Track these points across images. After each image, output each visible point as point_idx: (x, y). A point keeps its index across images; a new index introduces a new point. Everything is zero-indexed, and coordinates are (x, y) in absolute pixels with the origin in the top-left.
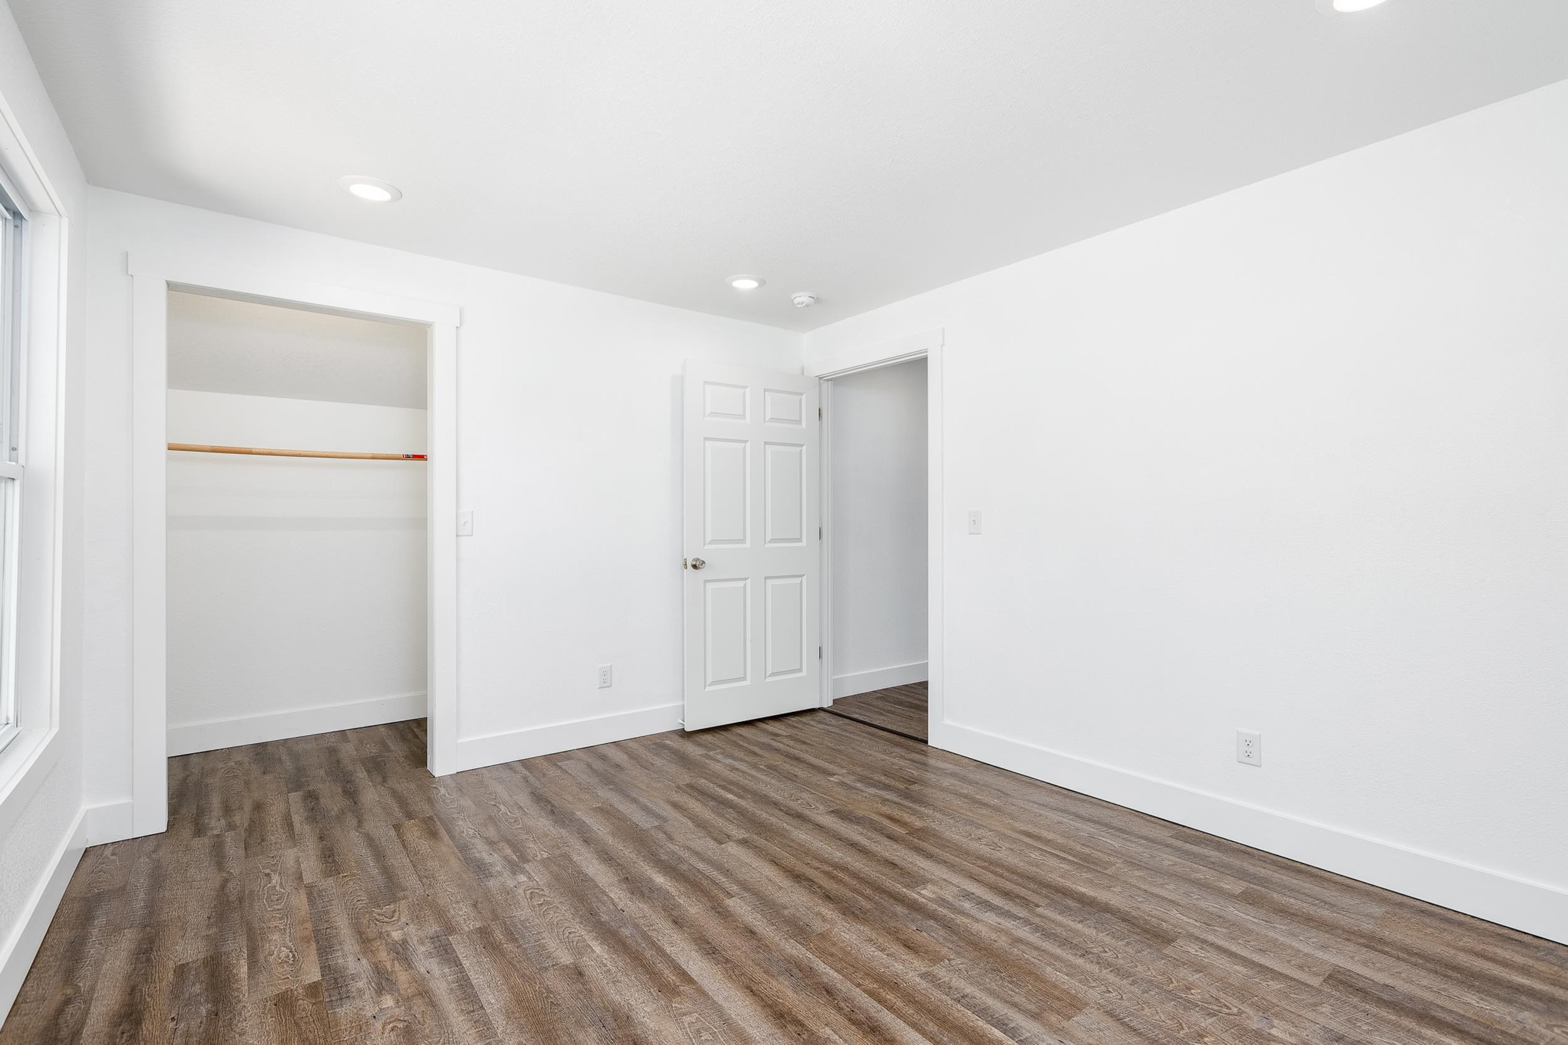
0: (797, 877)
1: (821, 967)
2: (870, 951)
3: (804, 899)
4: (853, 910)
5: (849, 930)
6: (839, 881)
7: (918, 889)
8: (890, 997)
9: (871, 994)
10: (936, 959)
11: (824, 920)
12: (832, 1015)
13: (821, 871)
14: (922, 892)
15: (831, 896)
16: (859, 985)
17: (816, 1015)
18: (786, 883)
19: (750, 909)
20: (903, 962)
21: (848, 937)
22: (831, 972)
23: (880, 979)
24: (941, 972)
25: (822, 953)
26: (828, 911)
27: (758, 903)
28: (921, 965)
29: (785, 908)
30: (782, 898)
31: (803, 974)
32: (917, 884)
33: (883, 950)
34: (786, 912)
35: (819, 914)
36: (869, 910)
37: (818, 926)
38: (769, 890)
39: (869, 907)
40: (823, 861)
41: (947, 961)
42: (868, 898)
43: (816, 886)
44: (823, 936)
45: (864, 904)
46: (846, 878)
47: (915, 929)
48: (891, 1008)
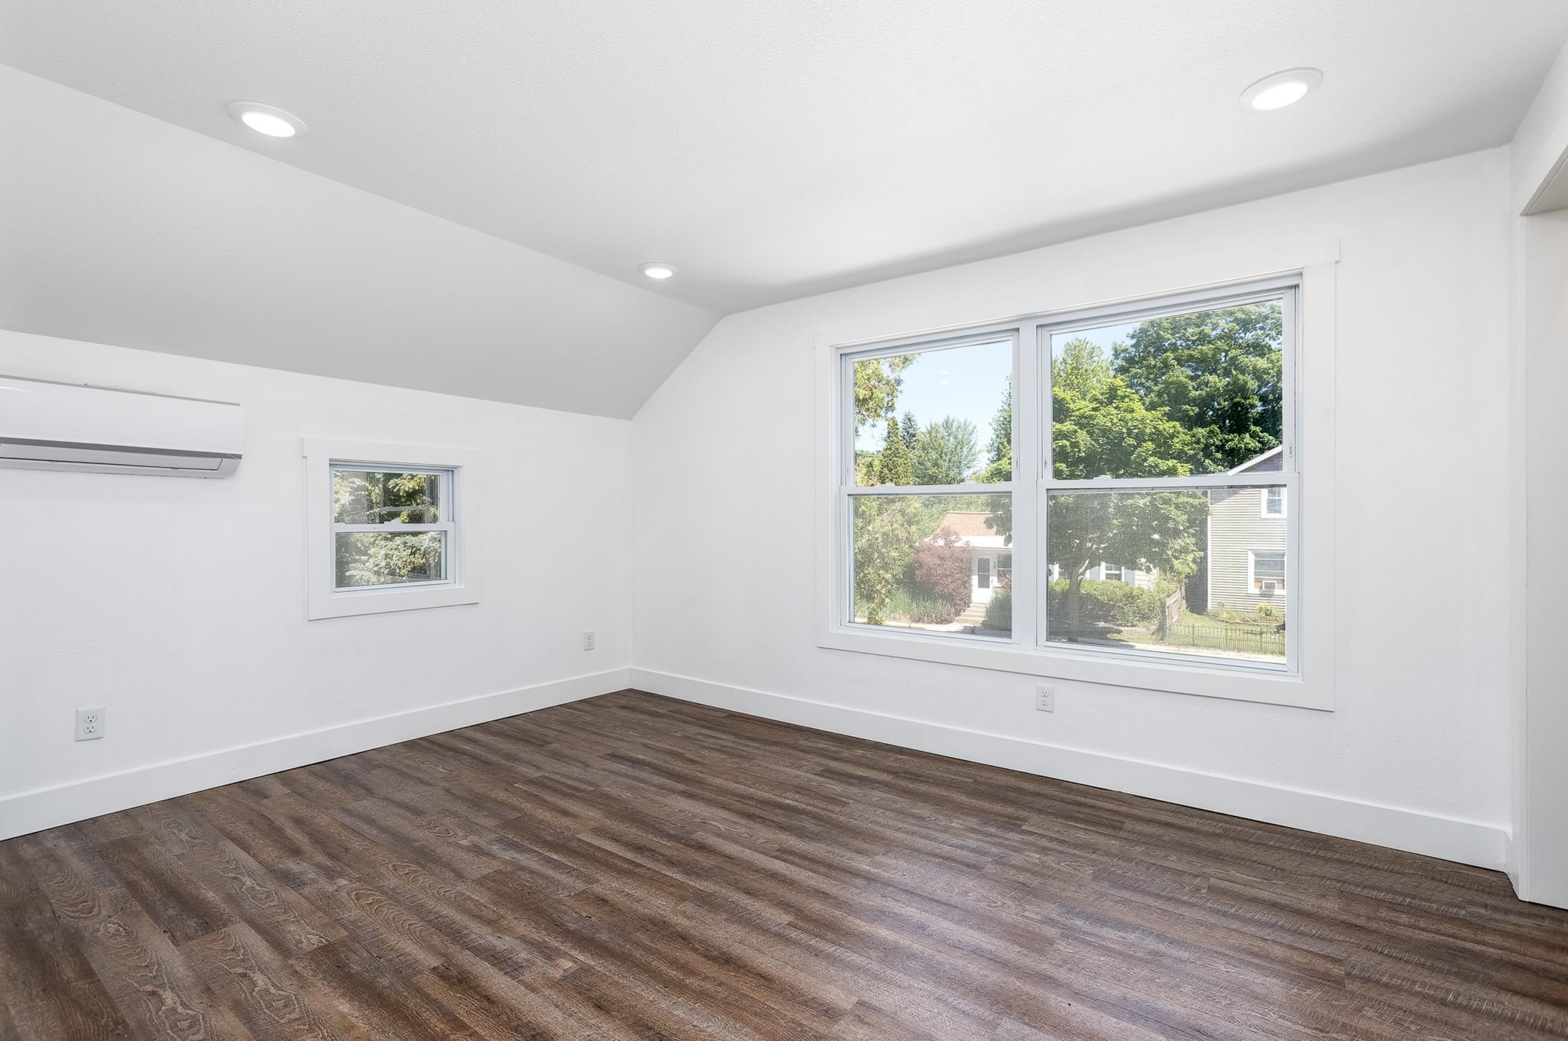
0: (726, 960)
1: (679, 876)
2: (639, 893)
3: (710, 932)
4: (655, 928)
5: (658, 907)
6: (674, 963)
7: (575, 967)
8: (626, 866)
9: (640, 866)
10: (582, 896)
11: (684, 913)
12: (667, 852)
13: (699, 975)
14: (570, 964)
15: (680, 939)
16: (649, 869)
17: (678, 850)
18: (737, 950)
19: (763, 914)
20: (611, 889)
21: (659, 901)
22: (671, 875)
23: (630, 874)
24: (580, 886)
25: (681, 886)
26: (681, 922)
27: (757, 921)
28: (598, 889)
29: (726, 920)
30: (737, 931)
31: (691, 870)
32: (575, 975)
33: (628, 895)
34: (725, 916)
35: (691, 918)
36: (638, 930)
37: (690, 907)
38: (754, 939)
39: (638, 934)
40: (701, 996)
41: (572, 894)
42: (638, 944)
43: (700, 951)
44: (683, 899)
45: (644, 937)
46: (664, 968)
47: (593, 918)
48: (626, 860)
